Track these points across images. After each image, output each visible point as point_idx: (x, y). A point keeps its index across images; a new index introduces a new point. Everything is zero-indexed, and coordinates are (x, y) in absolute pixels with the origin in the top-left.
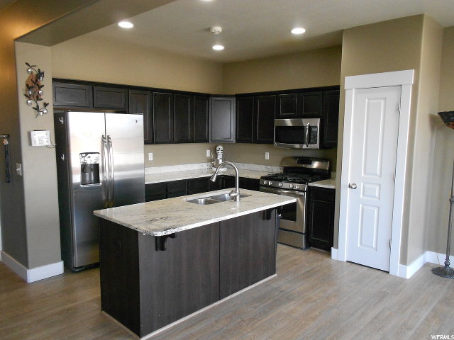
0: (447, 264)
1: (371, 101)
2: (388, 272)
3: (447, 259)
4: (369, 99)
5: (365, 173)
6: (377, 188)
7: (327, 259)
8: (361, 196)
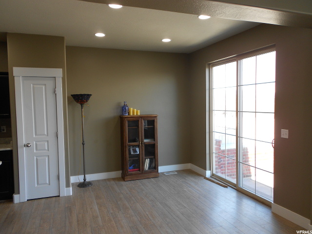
0: (85, 180)
1: (35, 86)
2: (59, 196)
3: (85, 177)
4: (33, 84)
5: (36, 135)
6: (46, 144)
7: (11, 205)
8: (35, 151)
